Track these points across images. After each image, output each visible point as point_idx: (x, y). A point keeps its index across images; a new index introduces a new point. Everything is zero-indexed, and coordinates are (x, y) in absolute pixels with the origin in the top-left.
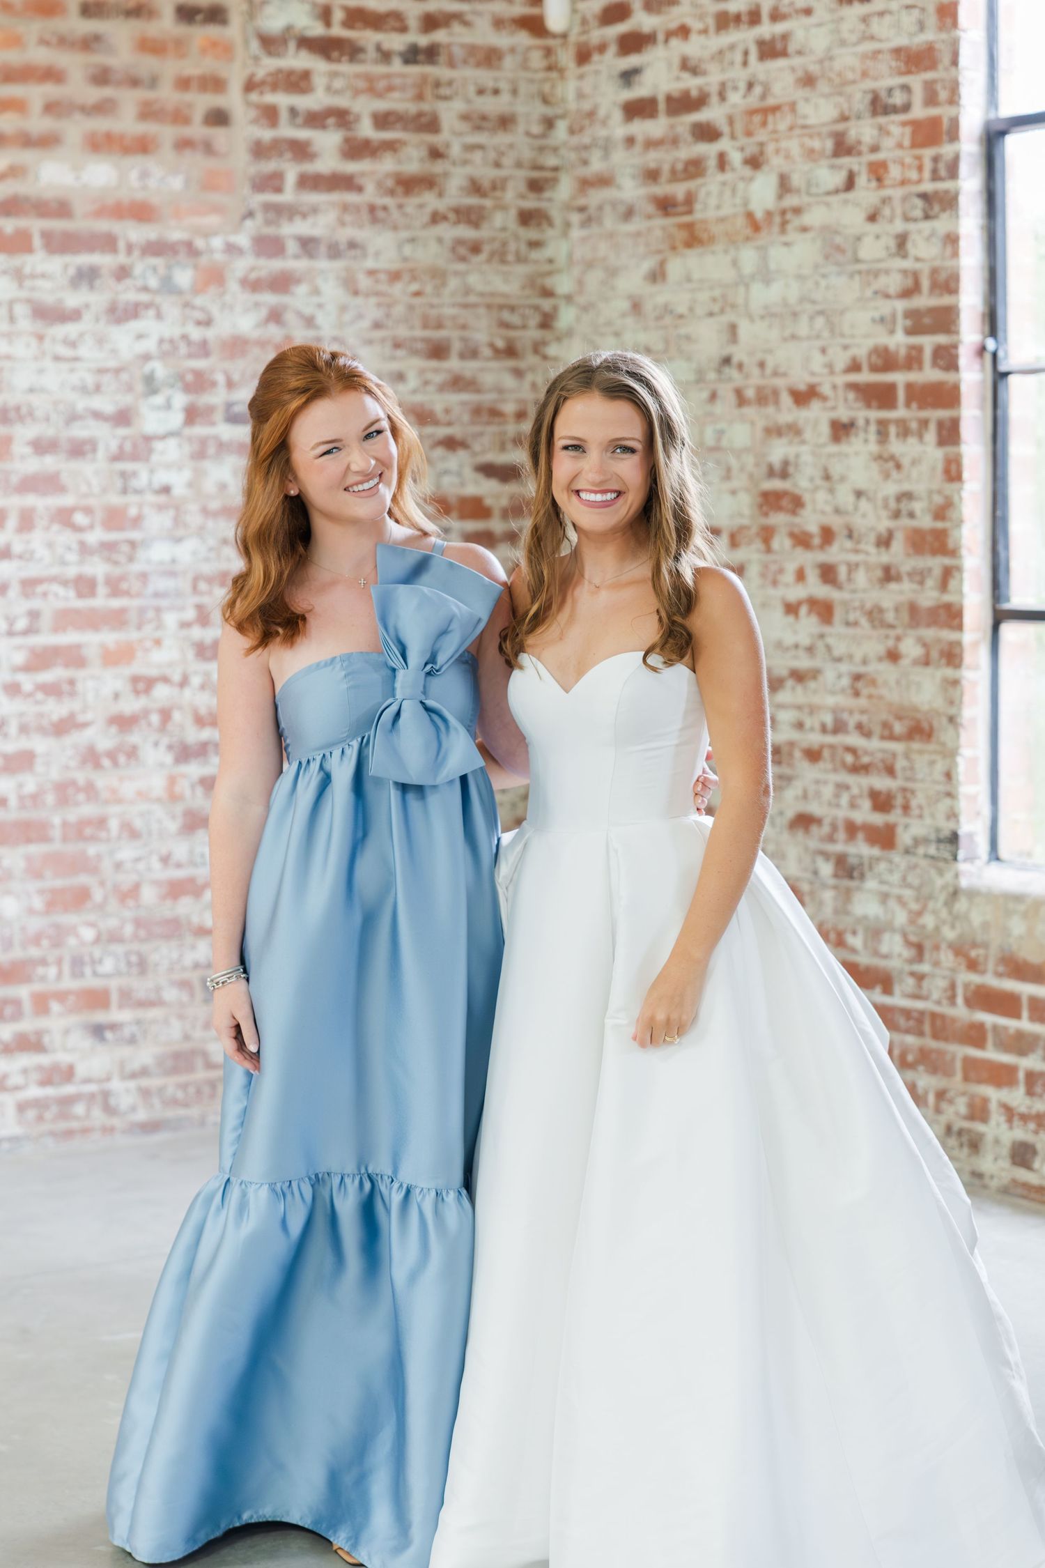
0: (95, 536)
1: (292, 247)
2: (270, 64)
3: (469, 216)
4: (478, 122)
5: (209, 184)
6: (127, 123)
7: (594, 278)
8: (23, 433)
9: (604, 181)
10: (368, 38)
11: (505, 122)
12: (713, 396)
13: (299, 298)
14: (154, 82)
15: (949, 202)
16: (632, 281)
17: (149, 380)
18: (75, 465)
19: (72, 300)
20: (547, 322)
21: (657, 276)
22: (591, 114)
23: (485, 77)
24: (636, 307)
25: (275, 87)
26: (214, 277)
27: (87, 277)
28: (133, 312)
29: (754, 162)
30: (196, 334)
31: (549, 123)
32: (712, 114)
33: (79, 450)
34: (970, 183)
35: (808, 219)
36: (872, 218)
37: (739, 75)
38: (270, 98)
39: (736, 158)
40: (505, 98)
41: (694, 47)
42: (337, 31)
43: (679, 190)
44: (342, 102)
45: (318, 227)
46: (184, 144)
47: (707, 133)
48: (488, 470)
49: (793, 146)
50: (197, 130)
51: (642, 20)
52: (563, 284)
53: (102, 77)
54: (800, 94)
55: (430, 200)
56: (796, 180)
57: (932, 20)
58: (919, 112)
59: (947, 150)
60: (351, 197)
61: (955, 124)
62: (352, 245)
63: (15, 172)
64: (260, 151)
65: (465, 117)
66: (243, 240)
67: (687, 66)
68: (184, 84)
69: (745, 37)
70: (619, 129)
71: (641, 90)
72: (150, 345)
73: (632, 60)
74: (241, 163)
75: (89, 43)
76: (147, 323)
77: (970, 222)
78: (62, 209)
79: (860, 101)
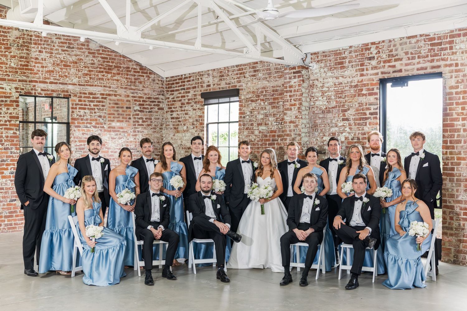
0: (116, 161)
1: (137, 132)
2: (135, 113)
3: (155, 128)
4: (156, 119)
5: (129, 125)
6: (121, 119)
7: (167, 135)
8: (110, 150)
9: (169, 125)
10: (145, 110)
11: (158, 119)
12: (180, 148)
13: (137, 137)
14: (124, 115)
15: (203, 131)
16: (171, 136)
17: (122, 145)
18: (115, 154)
19: (115, 137)
20: (162, 140)
21: (174, 135)
22: (167, 118)
23: (157, 114)
24: (172, 138)
25: (135, 115)
26: (129, 135)
27: (117, 135)
28: (121, 138)
29: (184, 125)
30: (127, 140)
31: (163, 119)
32: (180, 120)
33: (115, 152)
34: (205, 129)
35: (190, 131)
36: (196, 131)
37: (183, 116)
38: (135, 116)
39: (183, 124)
40: (158, 116)
41: (178, 113)
42: (142, 109)
43: (177, 127)
44: (142, 117)
45: (140, 129)
46: (126, 121)
47: (179, 121)
48: (156, 155)
49: (188, 124)
50: (128, 120)
51: (174, 110)
52: (164, 136)
53: (118, 114)
54: (189, 119)
55: (151, 127)
56: (189, 127)
57: (202, 113)
58: (200, 122)
59: (203, 125)
60: (143, 127)
61: (204, 123)
62: (143, 131)
63: (110, 124)
64: (134, 122)
65: (154, 118)
66: (132, 131)
67: (177, 114)
68: (126, 115)
69: (184, 112)
70: (170, 120)
71: (173, 116)
72: (122, 142)
73: (172, 113)
74: (132, 123)
75: (117, 111)
76: (122, 139)
77: (205, 133)
78: (114, 128)
79: (195, 120)
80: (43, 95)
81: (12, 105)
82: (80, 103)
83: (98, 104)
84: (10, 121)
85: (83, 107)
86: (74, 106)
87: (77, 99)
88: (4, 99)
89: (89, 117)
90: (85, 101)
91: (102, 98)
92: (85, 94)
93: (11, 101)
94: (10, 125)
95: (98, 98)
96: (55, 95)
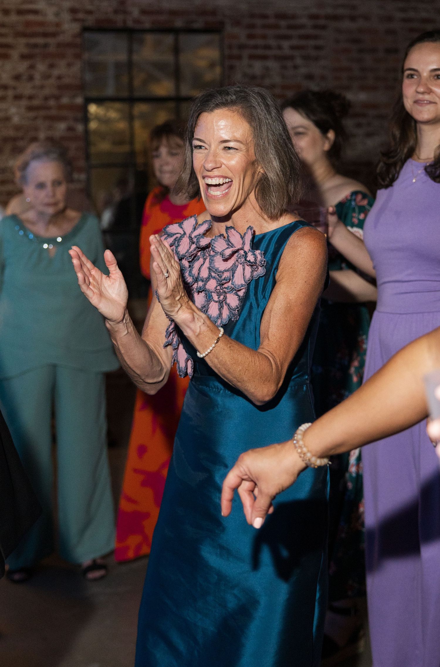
80: (147, 25)
81: (62, 56)
82: (252, 42)
83: (303, 42)
84: (57, 98)
85: (260, 52)
86: (235, 52)
87: (241, 33)
88: (40, 41)
89: (277, 80)
90: (264, 37)
91: (315, 27)
92: (264, 17)
93: (59, 45)
94: (60, 107)
95: (302, 27)
96: (179, 23)
